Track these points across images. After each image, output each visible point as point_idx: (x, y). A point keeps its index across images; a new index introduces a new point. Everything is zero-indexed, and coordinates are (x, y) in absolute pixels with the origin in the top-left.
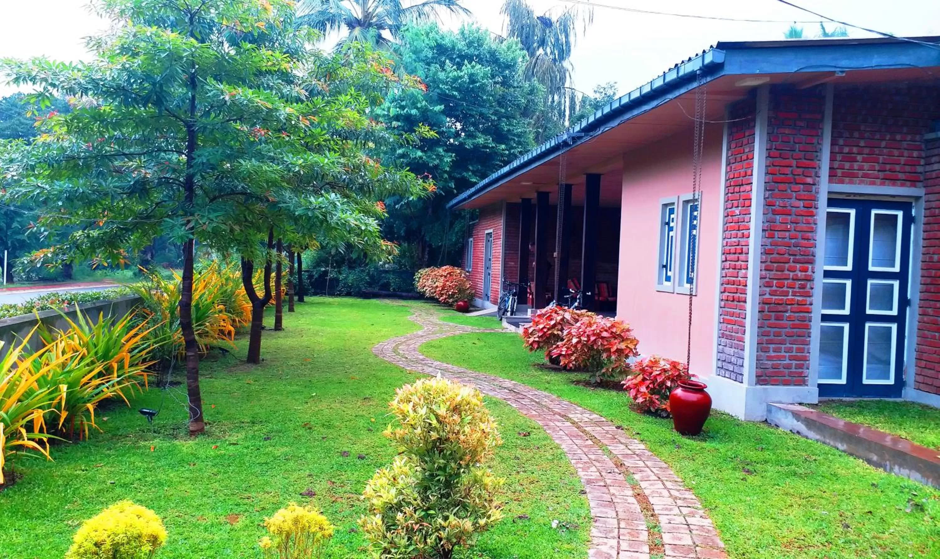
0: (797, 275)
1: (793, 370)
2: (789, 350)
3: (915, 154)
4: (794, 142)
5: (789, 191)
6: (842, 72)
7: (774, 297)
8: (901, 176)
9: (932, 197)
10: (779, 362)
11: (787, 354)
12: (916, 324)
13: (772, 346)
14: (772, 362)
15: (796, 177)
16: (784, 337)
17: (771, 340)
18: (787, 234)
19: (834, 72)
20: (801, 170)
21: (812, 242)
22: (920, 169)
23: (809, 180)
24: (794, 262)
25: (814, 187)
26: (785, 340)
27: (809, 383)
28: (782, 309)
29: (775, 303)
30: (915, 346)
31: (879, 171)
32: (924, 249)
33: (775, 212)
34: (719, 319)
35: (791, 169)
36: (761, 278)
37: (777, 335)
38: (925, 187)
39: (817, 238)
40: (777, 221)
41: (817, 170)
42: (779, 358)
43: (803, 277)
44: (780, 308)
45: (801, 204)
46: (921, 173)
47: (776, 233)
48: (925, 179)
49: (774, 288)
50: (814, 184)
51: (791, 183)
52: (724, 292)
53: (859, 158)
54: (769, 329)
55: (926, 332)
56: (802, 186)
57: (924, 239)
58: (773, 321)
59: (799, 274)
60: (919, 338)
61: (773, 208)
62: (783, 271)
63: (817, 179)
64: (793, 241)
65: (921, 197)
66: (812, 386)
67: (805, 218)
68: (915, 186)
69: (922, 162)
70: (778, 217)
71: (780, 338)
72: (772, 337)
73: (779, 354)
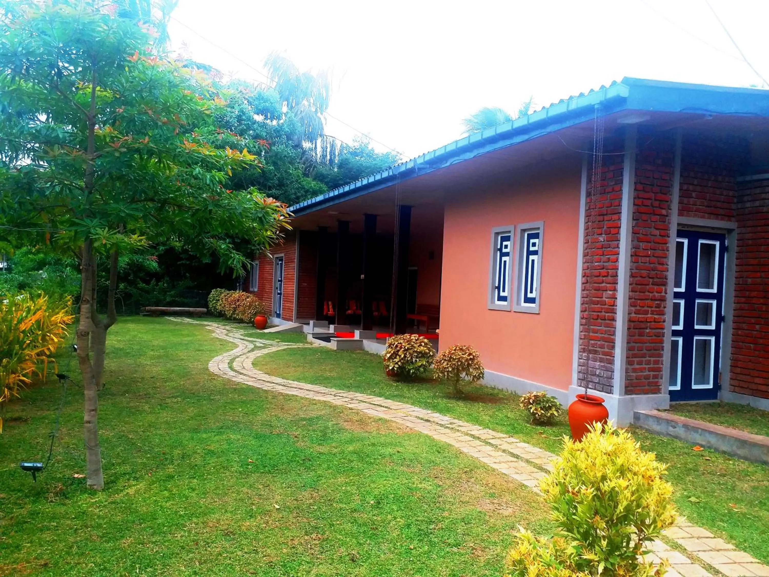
0: (654, 296)
1: (651, 380)
2: (648, 363)
3: (731, 193)
4: (653, 178)
5: (649, 221)
6: (711, 115)
7: (638, 316)
8: (722, 212)
9: (744, 230)
10: (641, 374)
11: (647, 366)
12: (730, 337)
13: (636, 360)
14: (637, 374)
15: (655, 208)
16: (645, 351)
17: (635, 354)
18: (648, 259)
19: (704, 115)
20: (658, 203)
21: (666, 266)
22: (734, 206)
23: (664, 212)
24: (652, 284)
25: (667, 218)
26: (645, 354)
27: (662, 391)
28: (644, 326)
29: (638, 321)
30: (729, 355)
31: (707, 206)
32: (737, 273)
33: (639, 240)
34: (580, 335)
35: (650, 201)
36: (629, 299)
37: (640, 349)
38: (737, 221)
39: (669, 263)
40: (641, 248)
41: (669, 203)
42: (642, 370)
43: (659, 298)
44: (643, 325)
45: (657, 232)
46: (734, 210)
47: (640, 258)
48: (738, 215)
49: (638, 308)
50: (667, 216)
51: (651, 214)
52: (585, 311)
53: (694, 194)
54: (634, 344)
55: (741, 344)
56: (658, 217)
57: (736, 265)
58: (637, 337)
59: (657, 295)
60: (734, 349)
61: (638, 235)
62: (644, 292)
63: (669, 211)
64: (652, 265)
65: (734, 230)
66: (665, 393)
67: (661, 245)
68: (730, 220)
69: (735, 200)
70: (641, 244)
71: (642, 352)
72: (636, 352)
73: (642, 366)
